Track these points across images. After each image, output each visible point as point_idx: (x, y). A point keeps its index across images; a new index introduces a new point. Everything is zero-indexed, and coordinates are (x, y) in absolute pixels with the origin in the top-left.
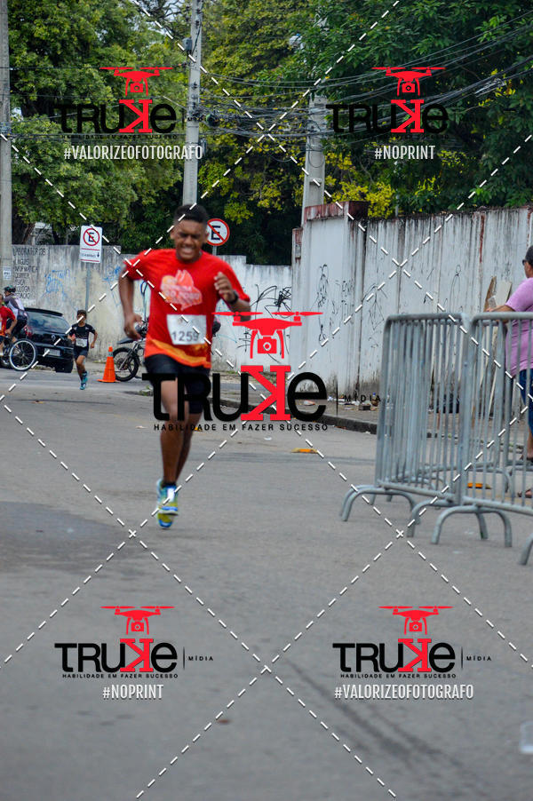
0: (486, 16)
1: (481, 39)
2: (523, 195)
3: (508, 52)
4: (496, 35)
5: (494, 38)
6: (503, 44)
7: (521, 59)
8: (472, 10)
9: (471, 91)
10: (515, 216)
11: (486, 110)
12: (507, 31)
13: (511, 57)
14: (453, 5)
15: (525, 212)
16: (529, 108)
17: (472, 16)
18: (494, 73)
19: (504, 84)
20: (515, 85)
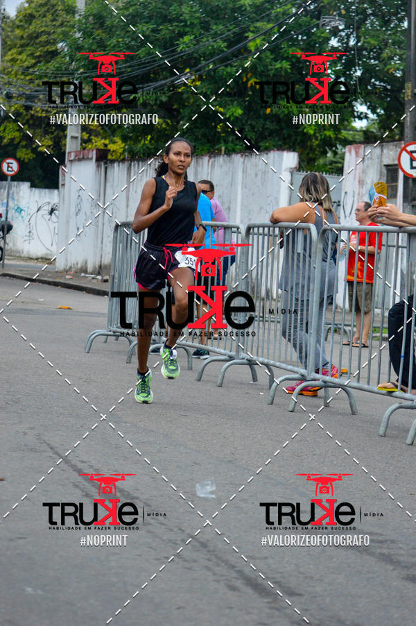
0: (181, 35)
1: (179, 49)
2: (206, 148)
3: (195, 58)
4: (189, 47)
5: (187, 49)
6: (193, 52)
7: (203, 63)
8: (173, 31)
9: (173, 81)
10: (200, 160)
11: (182, 93)
12: (195, 45)
13: (198, 61)
14: (161, 27)
15: (206, 159)
16: (209, 93)
17: (173, 35)
18: (188, 70)
19: (193, 77)
20: (200, 78)
